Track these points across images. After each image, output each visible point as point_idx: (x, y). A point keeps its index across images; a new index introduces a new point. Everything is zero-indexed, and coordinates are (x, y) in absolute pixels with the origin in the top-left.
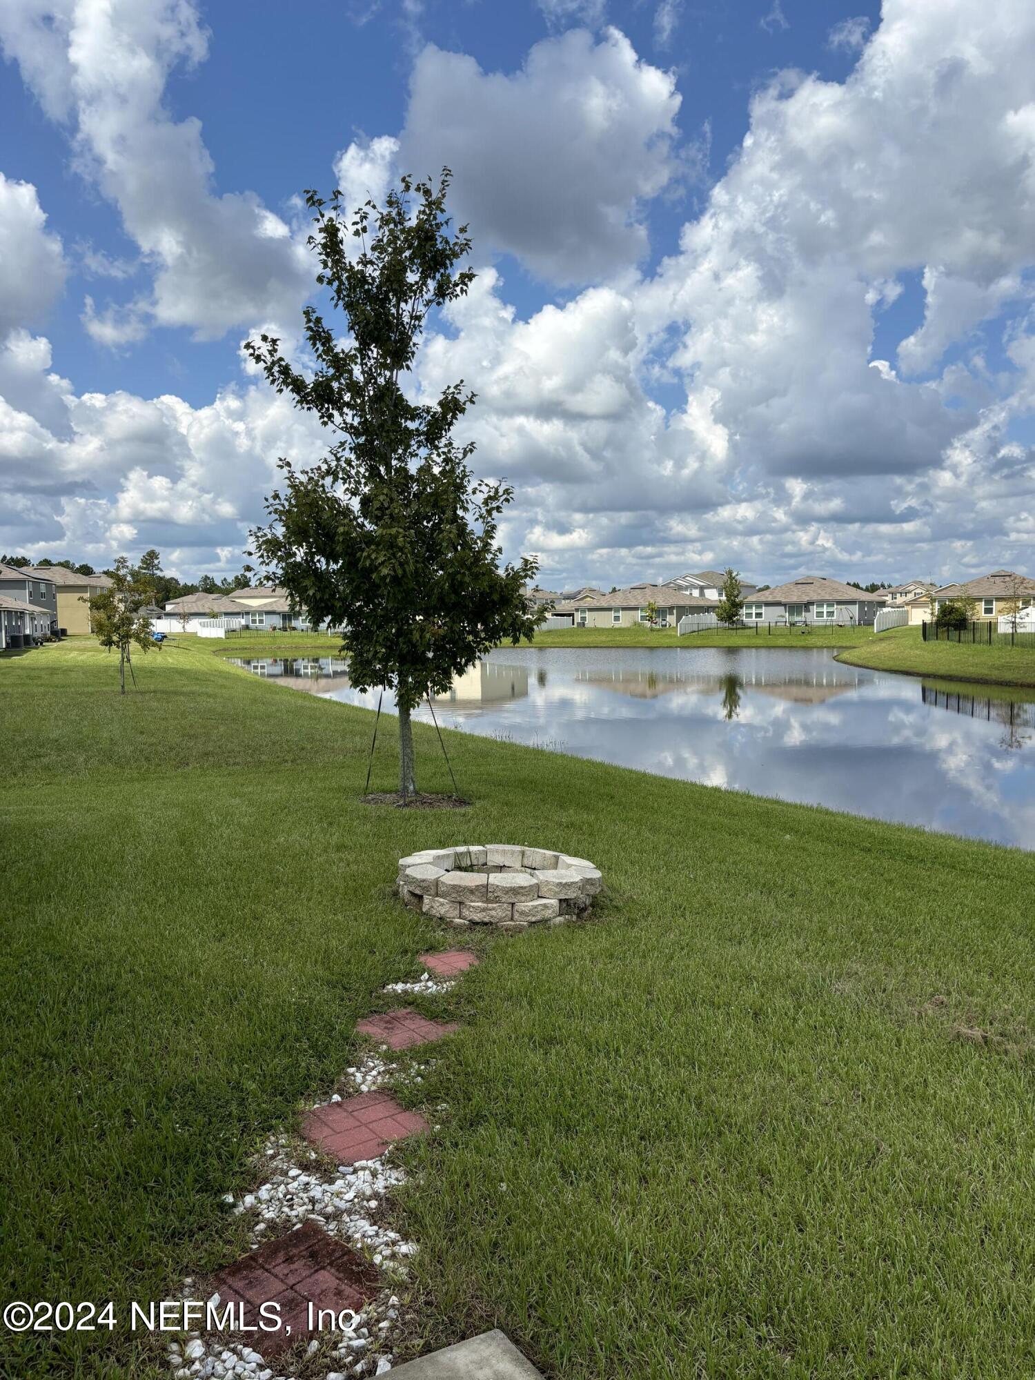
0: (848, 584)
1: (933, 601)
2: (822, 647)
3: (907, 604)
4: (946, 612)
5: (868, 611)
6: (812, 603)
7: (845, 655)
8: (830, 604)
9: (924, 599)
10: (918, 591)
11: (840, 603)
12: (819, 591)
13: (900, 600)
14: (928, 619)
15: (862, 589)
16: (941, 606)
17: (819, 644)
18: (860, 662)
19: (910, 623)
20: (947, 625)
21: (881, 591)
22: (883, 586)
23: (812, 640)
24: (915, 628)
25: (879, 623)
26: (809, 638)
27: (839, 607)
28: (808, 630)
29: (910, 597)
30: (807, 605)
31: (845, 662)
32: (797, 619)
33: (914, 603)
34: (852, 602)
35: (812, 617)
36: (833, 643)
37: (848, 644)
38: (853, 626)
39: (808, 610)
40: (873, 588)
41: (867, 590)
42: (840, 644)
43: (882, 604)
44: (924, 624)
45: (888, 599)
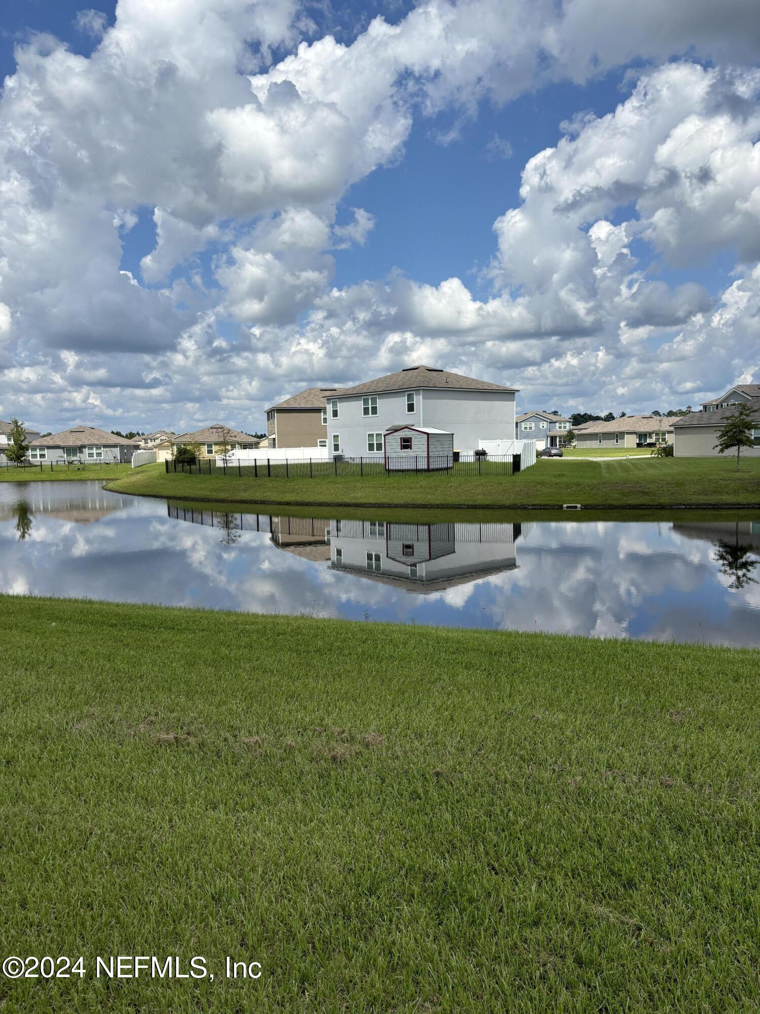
0: (113, 433)
1: (173, 445)
2: (93, 480)
3: (155, 447)
4: (182, 452)
5: (127, 453)
6: (83, 447)
7: (111, 485)
8: (98, 447)
9: (166, 444)
10: (163, 438)
11: (105, 446)
12: (90, 437)
13: (150, 444)
14: (170, 457)
15: (122, 436)
16: (178, 449)
17: (91, 477)
18: (121, 490)
19: (158, 461)
20: (183, 462)
21: (137, 438)
22: (138, 434)
23: (85, 475)
24: (160, 464)
25: (135, 461)
26: (83, 473)
27: (105, 449)
28: (83, 467)
29: (158, 442)
30: (81, 448)
31: (111, 491)
32: (73, 458)
33: (160, 447)
34: (115, 446)
35: (85, 456)
36: (102, 476)
37: (113, 477)
38: (116, 464)
39: (81, 452)
40: (131, 436)
41: (127, 437)
42: (107, 477)
43: (137, 447)
44: (167, 461)
45: (142, 444)
